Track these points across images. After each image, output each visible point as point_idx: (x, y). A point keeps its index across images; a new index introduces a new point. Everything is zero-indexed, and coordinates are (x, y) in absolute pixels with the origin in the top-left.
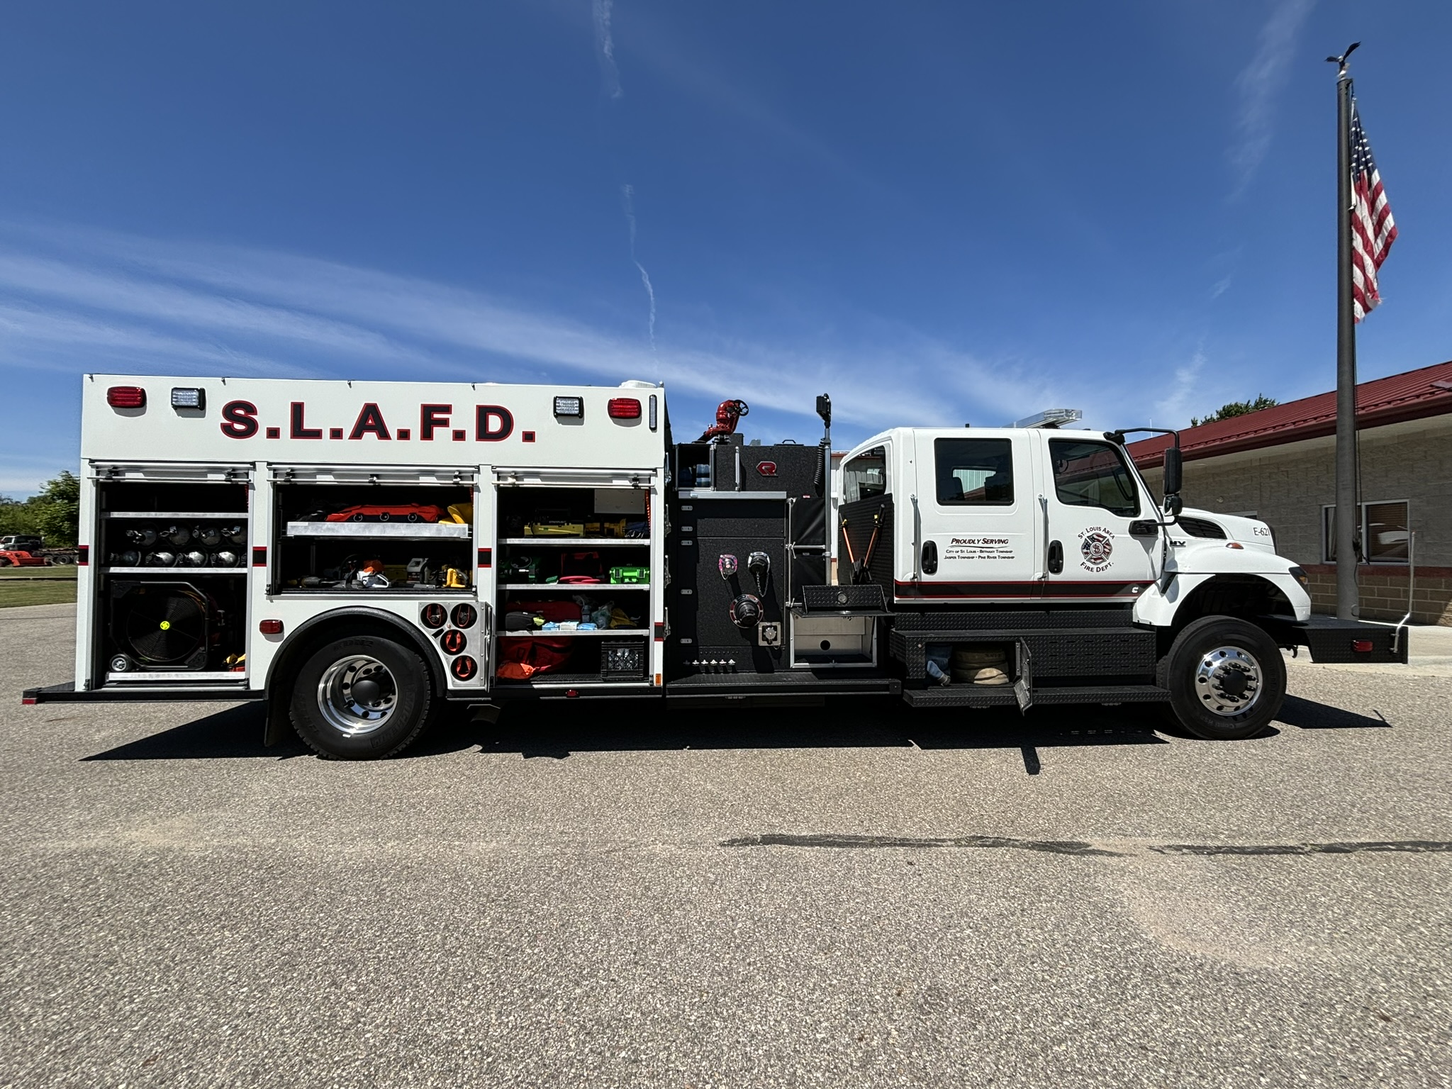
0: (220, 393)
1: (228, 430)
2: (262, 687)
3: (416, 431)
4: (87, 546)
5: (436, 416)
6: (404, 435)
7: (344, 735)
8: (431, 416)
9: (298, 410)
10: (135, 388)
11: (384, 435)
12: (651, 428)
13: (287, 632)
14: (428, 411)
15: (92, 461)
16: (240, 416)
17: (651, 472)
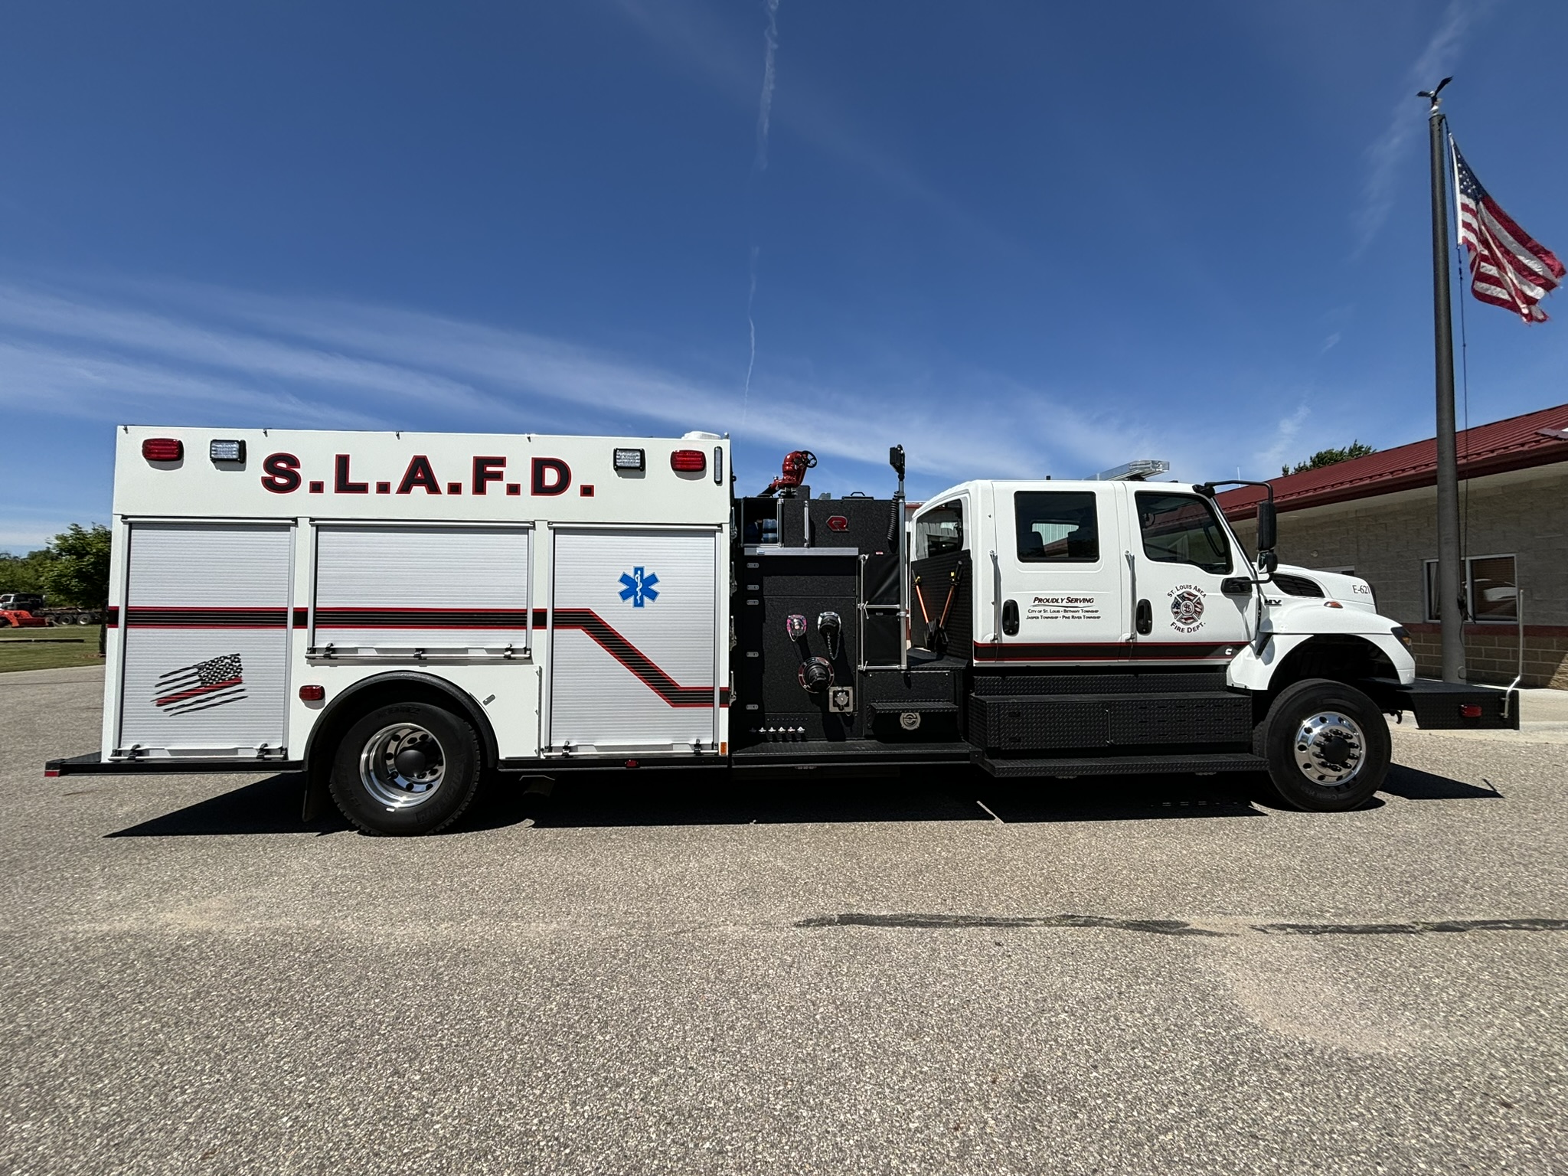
0: (262, 445)
1: (269, 484)
2: (301, 758)
3: (468, 485)
4: (118, 607)
5: (489, 469)
6: (455, 489)
7: (388, 809)
8: (484, 469)
9: (343, 462)
10: (171, 440)
11: (433, 489)
12: (716, 482)
13: (328, 699)
14: (480, 464)
15: (124, 517)
16: (281, 469)
17: (716, 528)
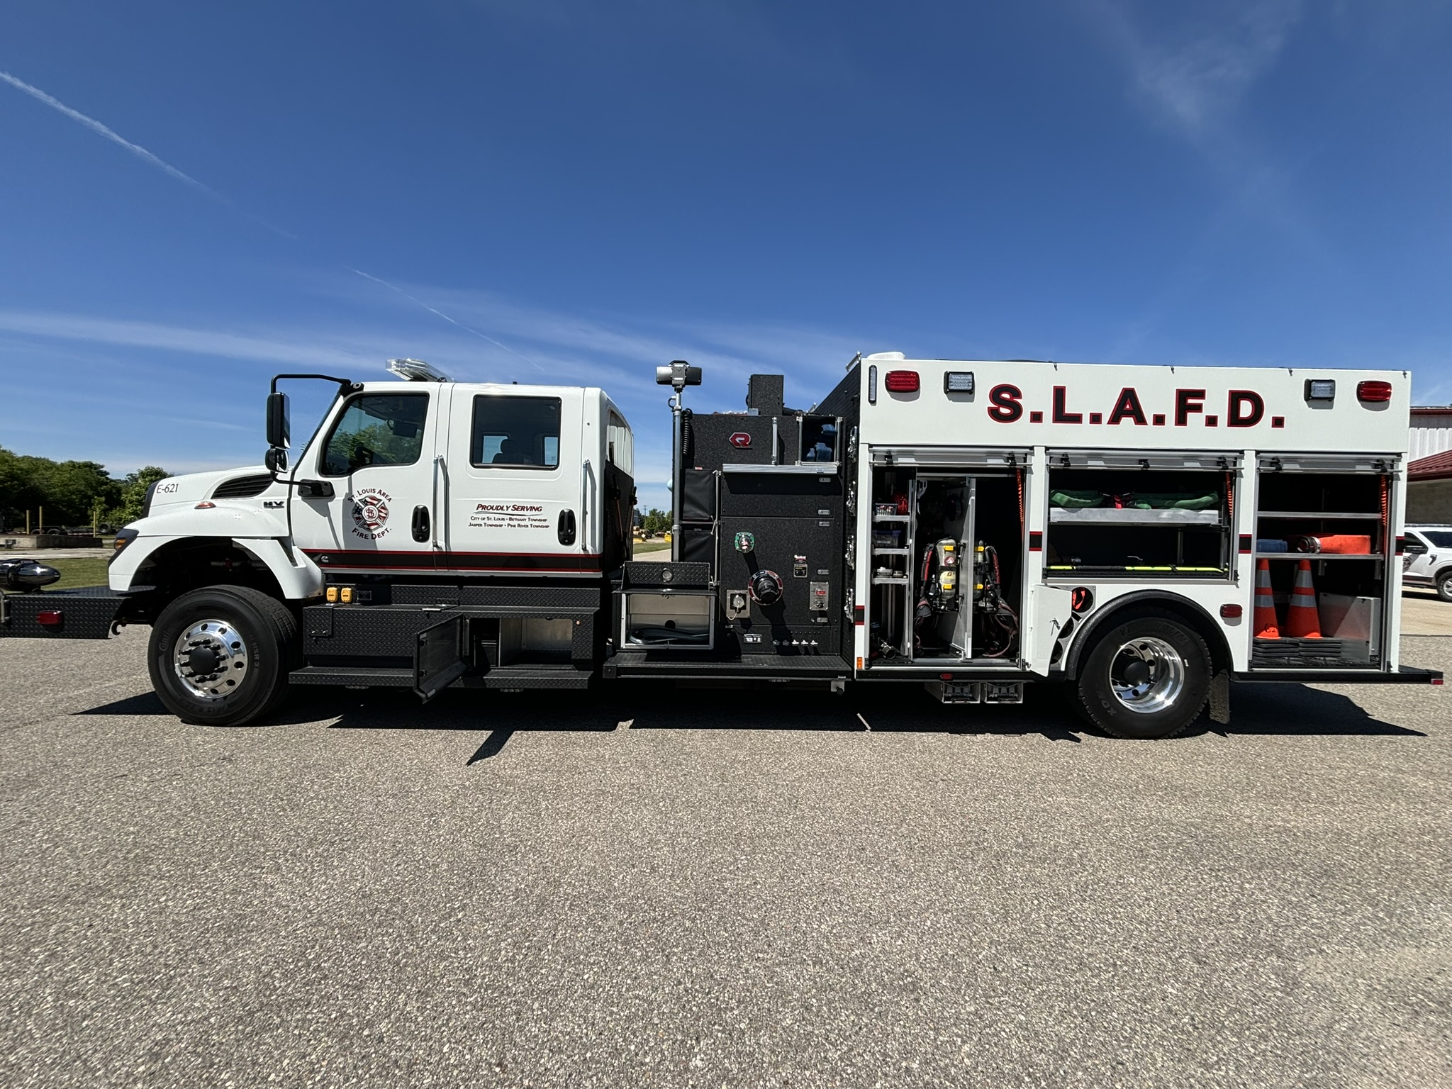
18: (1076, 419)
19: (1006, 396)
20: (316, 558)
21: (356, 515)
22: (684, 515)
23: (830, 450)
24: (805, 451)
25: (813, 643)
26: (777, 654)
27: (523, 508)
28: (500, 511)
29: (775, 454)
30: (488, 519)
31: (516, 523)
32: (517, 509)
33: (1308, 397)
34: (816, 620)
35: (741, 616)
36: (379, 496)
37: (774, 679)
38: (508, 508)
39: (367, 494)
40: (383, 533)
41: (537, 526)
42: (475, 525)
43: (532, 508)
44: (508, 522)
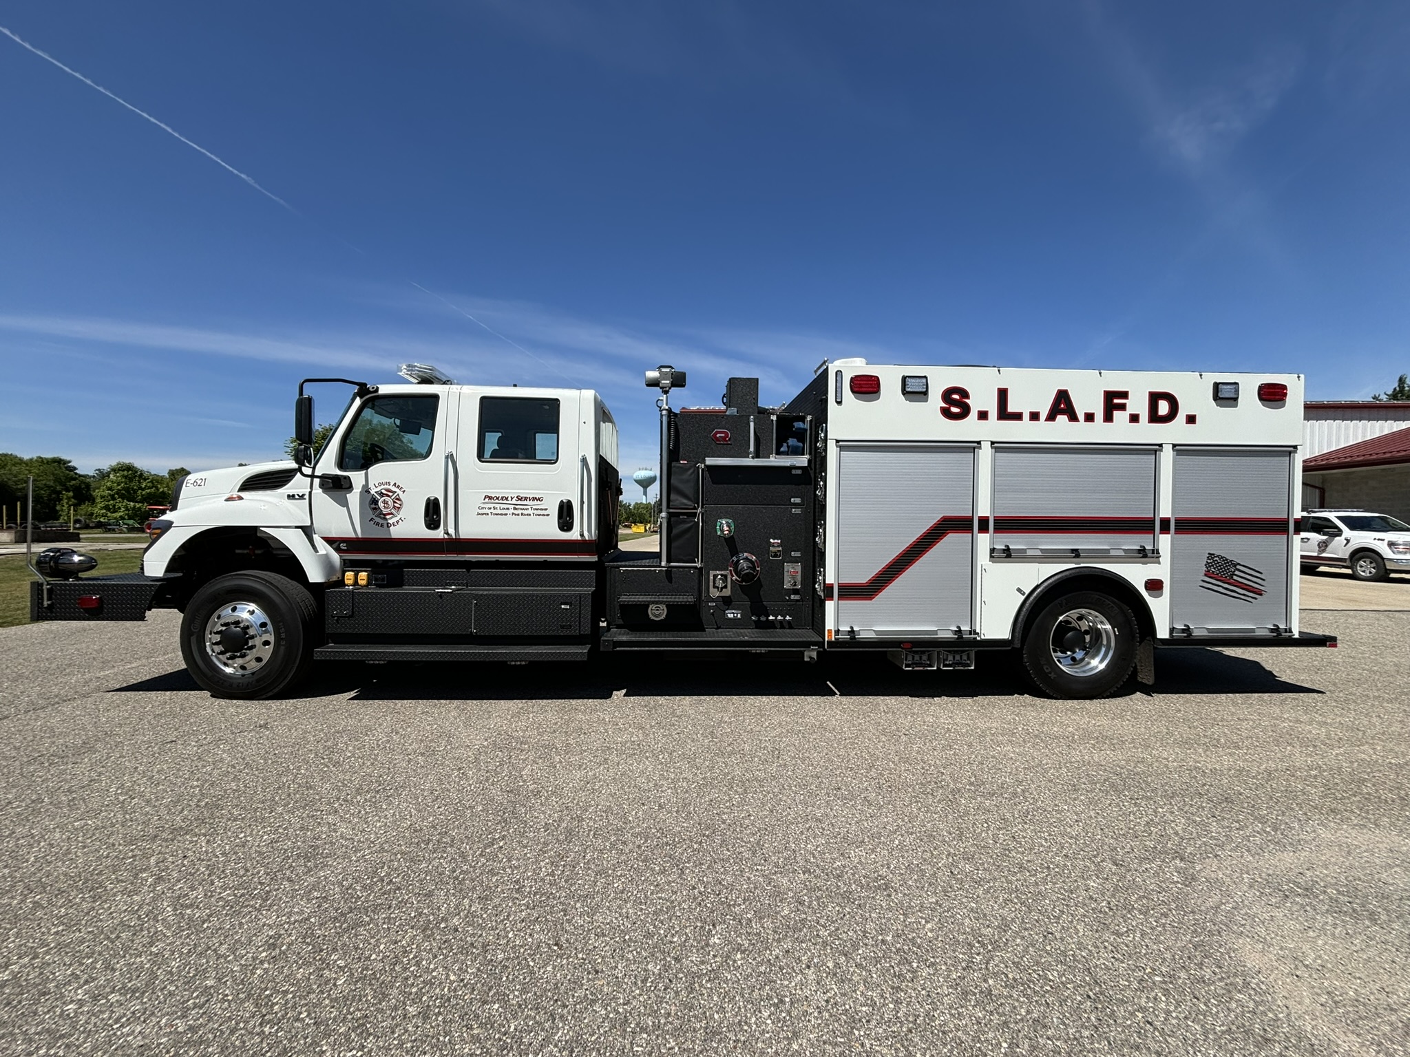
18: (1018, 417)
19: (956, 397)
20: (335, 545)
21: (373, 506)
22: (671, 503)
23: (801, 445)
24: (779, 446)
25: (788, 618)
26: (756, 628)
27: (526, 499)
28: (505, 502)
29: (752, 449)
30: (494, 508)
31: (519, 512)
32: (520, 500)
33: (1216, 398)
34: (790, 597)
35: (723, 594)
36: (394, 489)
37: (753, 650)
38: (512, 498)
39: (382, 487)
40: (398, 522)
41: (539, 515)
42: (483, 514)
43: (534, 499)
44: (513, 511)
